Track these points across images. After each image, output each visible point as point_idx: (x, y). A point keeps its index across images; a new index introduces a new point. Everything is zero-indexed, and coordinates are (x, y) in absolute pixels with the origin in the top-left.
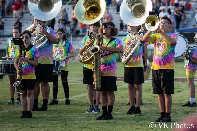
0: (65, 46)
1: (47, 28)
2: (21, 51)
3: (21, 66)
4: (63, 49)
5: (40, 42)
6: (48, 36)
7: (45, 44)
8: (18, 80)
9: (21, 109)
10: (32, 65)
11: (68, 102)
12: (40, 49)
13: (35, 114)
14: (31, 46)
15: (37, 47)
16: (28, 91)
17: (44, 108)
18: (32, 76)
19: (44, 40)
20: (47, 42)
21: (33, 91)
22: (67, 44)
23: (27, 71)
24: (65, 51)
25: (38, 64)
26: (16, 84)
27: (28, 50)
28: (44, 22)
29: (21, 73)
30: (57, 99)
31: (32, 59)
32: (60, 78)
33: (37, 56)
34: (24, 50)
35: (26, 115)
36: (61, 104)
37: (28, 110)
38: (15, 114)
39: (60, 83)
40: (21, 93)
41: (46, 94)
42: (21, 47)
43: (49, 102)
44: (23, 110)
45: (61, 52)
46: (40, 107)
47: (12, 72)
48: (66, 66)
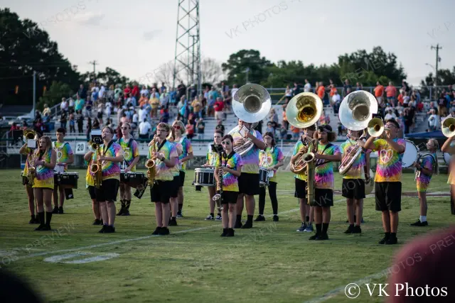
0: (273, 152)
1: (252, 131)
2: (221, 159)
3: (221, 177)
4: (271, 157)
5: (245, 148)
6: (254, 140)
7: (250, 150)
8: (219, 192)
9: (222, 225)
10: (234, 175)
11: (276, 219)
12: (244, 156)
13: (237, 232)
14: (233, 153)
15: (241, 154)
16: (230, 205)
17: (249, 224)
18: (235, 188)
19: (250, 145)
20: (253, 147)
21: (235, 206)
22: (276, 151)
23: (229, 182)
24: (273, 158)
25: (242, 173)
26: (216, 197)
27: (229, 157)
28: (250, 124)
29: (222, 185)
30: (264, 215)
31: (235, 168)
32: (267, 191)
33: (241, 164)
34: (225, 158)
35: (228, 233)
36: (269, 221)
37: (230, 226)
38: (214, 231)
39: (268, 197)
40: (222, 208)
41: (251, 208)
42: (221, 155)
43: (254, 218)
44: (224, 227)
45: (269, 160)
46: (243, 224)
47: (211, 183)
48: (275, 177)
